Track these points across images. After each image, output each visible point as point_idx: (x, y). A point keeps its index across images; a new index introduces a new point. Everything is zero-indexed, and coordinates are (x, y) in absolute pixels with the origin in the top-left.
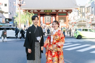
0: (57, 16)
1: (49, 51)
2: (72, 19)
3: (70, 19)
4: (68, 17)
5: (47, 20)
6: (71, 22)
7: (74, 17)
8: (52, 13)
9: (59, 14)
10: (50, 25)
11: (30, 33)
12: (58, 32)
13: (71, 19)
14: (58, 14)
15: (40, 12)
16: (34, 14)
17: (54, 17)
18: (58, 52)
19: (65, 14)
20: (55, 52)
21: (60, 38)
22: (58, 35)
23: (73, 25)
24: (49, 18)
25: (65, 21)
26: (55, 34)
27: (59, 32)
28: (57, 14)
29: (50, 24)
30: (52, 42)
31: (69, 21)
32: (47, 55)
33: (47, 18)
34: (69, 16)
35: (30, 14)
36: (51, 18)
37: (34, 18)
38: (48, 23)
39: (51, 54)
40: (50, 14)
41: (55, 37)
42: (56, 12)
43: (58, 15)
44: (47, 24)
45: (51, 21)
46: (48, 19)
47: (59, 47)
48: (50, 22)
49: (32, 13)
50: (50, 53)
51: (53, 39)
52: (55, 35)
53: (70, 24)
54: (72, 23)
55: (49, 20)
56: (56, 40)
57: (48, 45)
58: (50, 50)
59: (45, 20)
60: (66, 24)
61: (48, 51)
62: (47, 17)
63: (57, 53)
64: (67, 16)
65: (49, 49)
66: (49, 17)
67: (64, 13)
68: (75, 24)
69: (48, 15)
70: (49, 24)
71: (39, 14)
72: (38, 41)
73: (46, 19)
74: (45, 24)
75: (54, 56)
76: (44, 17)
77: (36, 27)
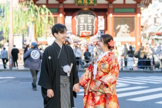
0: (111, 16)
3: (147, 21)
5: (84, 26)
6: (147, 32)
7: (155, 18)
8: (96, 6)
9: (116, 10)
10: (91, 38)
13: (149, 24)
14: (113, 9)
15: (64, 5)
16: (48, 8)
18: (106, 95)
19: (133, 10)
21: (111, 68)
22: (107, 62)
23: (153, 40)
24: (89, 21)
25: (132, 29)
28: (111, 10)
30: (96, 75)
31: (142, 27)
32: (87, 101)
33: (82, 21)
34: (142, 15)
35: (38, 9)
36: (93, 21)
38: (84, 34)
39: (93, 99)
40: (91, 9)
43: (114, 13)
44: (83, 36)
46: (86, 21)
48: (92, 32)
49: (44, 6)
50: (91, 98)
51: (98, 69)
52: (102, 62)
53: (145, 37)
54: (151, 34)
55: (88, 26)
56: (103, 70)
59: (79, 26)
60: (135, 36)
62: (82, 17)
64: (139, 15)
66: (90, 17)
67: (130, 6)
68: (159, 37)
69: (86, 13)
70: (88, 37)
71: (62, 10)
73: (79, 22)
74: (78, 36)
76: (75, 17)
77: (61, 47)
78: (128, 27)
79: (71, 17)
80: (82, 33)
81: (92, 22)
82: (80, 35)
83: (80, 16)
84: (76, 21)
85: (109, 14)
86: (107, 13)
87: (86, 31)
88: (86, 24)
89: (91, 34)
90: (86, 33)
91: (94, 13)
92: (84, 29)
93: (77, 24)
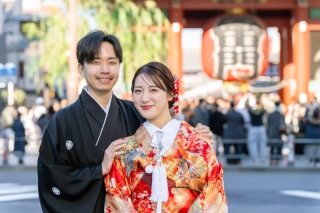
0: (302, 27)
5: (235, 54)
8: (264, 5)
9: (316, 13)
11: (69, 146)
12: (186, 134)
14: (308, 10)
15: (185, 1)
27: (190, 131)
28: (302, 14)
33: (230, 41)
36: (256, 40)
38: (235, 74)
43: (310, 20)
45: (256, 57)
46: (240, 42)
48: (255, 64)
55: (244, 53)
62: (230, 31)
66: (249, 31)
69: (238, 19)
71: (177, 15)
73: (222, 44)
76: (212, 32)
77: (107, 110)
80: (230, 72)
81: (256, 45)
82: (225, 75)
83: (223, 27)
84: (212, 42)
85: (298, 21)
86: (292, 21)
87: (239, 65)
88: (239, 50)
89: (251, 73)
90: (239, 70)
91: (259, 21)
92: (235, 61)
93: (217, 49)
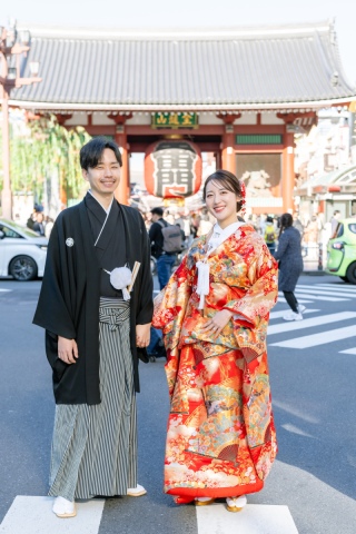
0: (229, 151)
1: (187, 351)
2: (316, 165)
3: (306, 165)
4: (293, 156)
5: (171, 174)
6: (309, 186)
7: (326, 156)
8: (196, 131)
9: (240, 139)
10: (188, 200)
11: (70, 242)
12: (238, 237)
13: (310, 170)
14: (235, 136)
15: (127, 127)
16: (91, 135)
17: (208, 157)
18: (239, 353)
19: (277, 139)
20: (222, 357)
21: (252, 273)
22: (237, 256)
23: (321, 202)
24: (183, 163)
25: (275, 179)
26: (222, 248)
27: (243, 235)
28: (229, 139)
29: (189, 194)
30: (207, 297)
31: (297, 176)
32: (177, 374)
33: (167, 164)
34: (297, 150)
35: (68, 134)
36: (190, 162)
37: (92, 156)
38: (172, 192)
39: (199, 368)
40: (186, 137)
41: (219, 268)
42: (223, 127)
43: (235, 145)
44: (169, 197)
45: (190, 177)
46: (175, 164)
47: (248, 325)
48: (190, 187)
49: (80, 129)
50: (192, 363)
51: (211, 277)
52: (223, 256)
53: (303, 197)
54: (317, 190)
55: (179, 173)
56: (230, 281)
57: (180, 314)
58: (191, 345)
59: (160, 174)
60: (283, 195)
61: (182, 347)
62: (167, 155)
63: (231, 359)
64: (290, 149)
65: (188, 340)
66: (183, 155)
67: (270, 129)
68: (336, 197)
69: (175, 145)
70: (182, 197)
71: (122, 140)
72: (118, 294)
73: (161, 166)
74: (159, 195)
75: (216, 379)
76: (152, 155)
77: (108, 211)
78: (266, 176)
79: (143, 155)
80: (167, 189)
81: (189, 166)
82: (164, 194)
83: (161, 152)
84: (153, 163)
85: (225, 147)
86: (221, 146)
87: (175, 184)
88: (175, 171)
89: (186, 191)
90: (175, 188)
91: (192, 146)
92: (172, 182)
93: (157, 170)
